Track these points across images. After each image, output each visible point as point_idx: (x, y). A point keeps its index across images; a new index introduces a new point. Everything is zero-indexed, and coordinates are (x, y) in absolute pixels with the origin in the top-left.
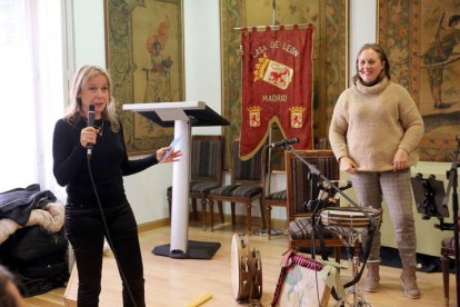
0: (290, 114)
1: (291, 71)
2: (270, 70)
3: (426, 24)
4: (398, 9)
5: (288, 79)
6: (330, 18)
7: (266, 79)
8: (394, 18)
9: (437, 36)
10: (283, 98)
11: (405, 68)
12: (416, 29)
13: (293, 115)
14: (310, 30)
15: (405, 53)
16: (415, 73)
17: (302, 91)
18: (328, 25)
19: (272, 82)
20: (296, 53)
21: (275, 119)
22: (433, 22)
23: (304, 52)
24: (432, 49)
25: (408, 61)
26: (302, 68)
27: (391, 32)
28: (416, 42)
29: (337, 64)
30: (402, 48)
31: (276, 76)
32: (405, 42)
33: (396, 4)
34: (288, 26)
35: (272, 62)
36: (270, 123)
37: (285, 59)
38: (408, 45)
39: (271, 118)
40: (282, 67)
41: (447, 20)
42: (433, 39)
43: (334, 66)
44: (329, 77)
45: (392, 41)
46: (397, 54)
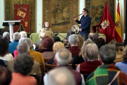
0: (25, 23)
1: (25, 14)
3: (53, 6)
4: (47, 2)
5: (24, 15)
7: (20, 15)
8: (46, 4)
9: (55, 8)
10: (23, 20)
12: (51, 6)
13: (26, 23)
14: (29, 5)
15: (48, 11)
16: (50, 15)
17: (27, 18)
18: (32, 4)
19: (21, 16)
20: (26, 10)
21: (22, 24)
22: (54, 5)
23: (28, 10)
24: (54, 11)
25: (49, 13)
26: (27, 13)
27: (45, 6)
28: (50, 9)
29: (34, 12)
30: (48, 10)
31: (22, 15)
32: (48, 9)
33: (46, 1)
35: (21, 12)
37: (24, 11)
38: (49, 10)
39: (21, 24)
40: (23, 13)
41: (56, 5)
42: (54, 9)
44: (32, 15)
45: (46, 9)
46: (47, 11)
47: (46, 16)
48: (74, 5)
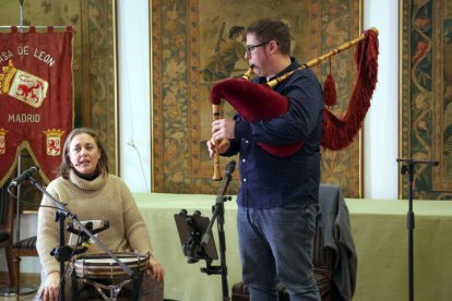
0: (44, 138)
1: (46, 84)
2: (17, 82)
3: (205, 35)
4: (173, 15)
5: (42, 94)
6: (94, 21)
7: (12, 93)
8: (170, 26)
9: (218, 49)
10: (36, 119)
11: (183, 84)
12: (194, 40)
13: (49, 139)
14: (69, 33)
15: (182, 67)
16: (194, 91)
17: (59, 109)
18: (92, 29)
19: (21, 98)
20: (52, 63)
21: (26, 145)
22: (213, 32)
23: (62, 61)
24: (213, 64)
25: (186, 76)
26: (59, 82)
27: (166, 42)
28: (194, 54)
29: (104, 77)
30: (179, 61)
31: (25, 89)
32: (182, 54)
33: (170, 8)
34: (41, 27)
35: (20, 73)
36: (19, 149)
37: (37, 68)
38: (185, 58)
39: (19, 143)
40: (34, 79)
41: (227, 31)
42: (213, 53)
43: (100, 80)
44: (94, 93)
45: (167, 53)
46: (174, 68)
47: (170, 98)
48: (331, 28)
